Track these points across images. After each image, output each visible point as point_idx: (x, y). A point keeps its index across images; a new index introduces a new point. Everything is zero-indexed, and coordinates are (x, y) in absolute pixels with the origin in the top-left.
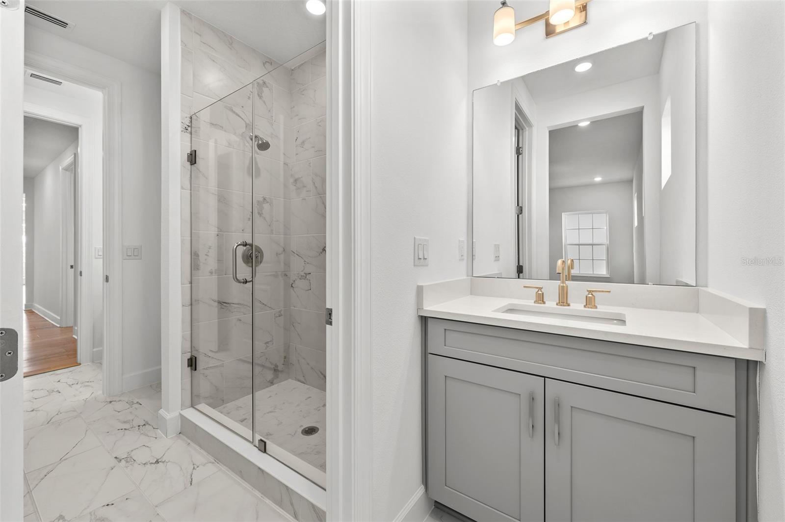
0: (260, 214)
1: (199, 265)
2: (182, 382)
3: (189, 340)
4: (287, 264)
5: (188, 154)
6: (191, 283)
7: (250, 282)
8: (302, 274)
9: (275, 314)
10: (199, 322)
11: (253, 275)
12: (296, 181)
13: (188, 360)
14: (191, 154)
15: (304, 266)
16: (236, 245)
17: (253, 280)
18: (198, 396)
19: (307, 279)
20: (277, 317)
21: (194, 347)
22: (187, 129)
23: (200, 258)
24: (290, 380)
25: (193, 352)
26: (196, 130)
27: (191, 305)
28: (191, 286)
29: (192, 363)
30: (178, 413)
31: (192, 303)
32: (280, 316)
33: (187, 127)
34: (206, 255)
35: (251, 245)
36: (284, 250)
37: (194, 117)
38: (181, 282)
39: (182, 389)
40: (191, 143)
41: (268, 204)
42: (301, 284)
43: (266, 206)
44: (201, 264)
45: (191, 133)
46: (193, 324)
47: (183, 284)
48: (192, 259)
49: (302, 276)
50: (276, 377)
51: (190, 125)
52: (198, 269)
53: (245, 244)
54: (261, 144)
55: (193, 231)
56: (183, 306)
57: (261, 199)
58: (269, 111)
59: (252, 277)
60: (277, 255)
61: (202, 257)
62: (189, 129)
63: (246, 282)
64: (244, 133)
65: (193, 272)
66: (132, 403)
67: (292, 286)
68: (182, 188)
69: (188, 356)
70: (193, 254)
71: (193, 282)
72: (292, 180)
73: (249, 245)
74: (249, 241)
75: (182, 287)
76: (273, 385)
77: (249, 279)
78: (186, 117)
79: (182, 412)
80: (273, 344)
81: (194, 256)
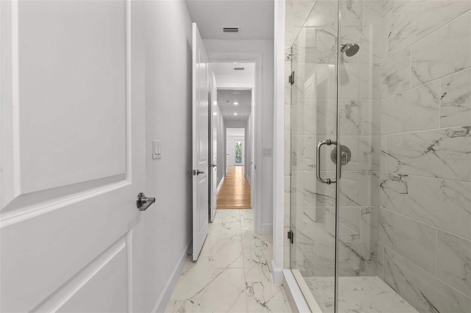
0: (348, 117)
1: (296, 162)
2: (284, 248)
3: (289, 218)
4: (376, 164)
5: (289, 76)
6: (291, 175)
7: (334, 182)
8: (396, 175)
9: (362, 211)
10: (296, 206)
11: (339, 174)
12: (388, 78)
13: (288, 233)
14: (292, 76)
15: (397, 167)
16: (320, 143)
17: (337, 181)
18: (295, 262)
19: (402, 182)
20: (364, 213)
21: (292, 225)
22: (289, 58)
23: (297, 156)
24: (377, 277)
25: (291, 228)
26: (295, 57)
27: (291, 192)
28: (291, 178)
29: (291, 236)
30: (281, 270)
31: (292, 191)
32: (367, 213)
33: (289, 56)
34: (302, 154)
35: (336, 144)
36: (373, 150)
37: (294, 47)
38: (284, 175)
39: (284, 253)
40: (292, 68)
41: (357, 107)
42: (393, 186)
43: (354, 109)
44: (298, 161)
45: (292, 60)
46: (292, 207)
47: (285, 176)
48: (292, 158)
49: (395, 177)
50: (362, 269)
51: (291, 54)
52: (296, 165)
53: (330, 143)
54: (350, 48)
55: (292, 136)
56: (285, 192)
57: (350, 103)
58: (359, 18)
59: (336, 178)
60: (365, 154)
61: (298, 155)
62: (290, 57)
63: (330, 182)
64: (333, 47)
65: (292, 166)
66: (263, 243)
67: (381, 186)
68: (285, 103)
69: (288, 230)
70: (292, 153)
71: (292, 175)
72: (383, 79)
73: (334, 143)
74: (334, 139)
75: (284, 177)
76: (359, 276)
77: (333, 179)
78: (288, 49)
79: (283, 270)
80: (359, 238)
81: (293, 154)
